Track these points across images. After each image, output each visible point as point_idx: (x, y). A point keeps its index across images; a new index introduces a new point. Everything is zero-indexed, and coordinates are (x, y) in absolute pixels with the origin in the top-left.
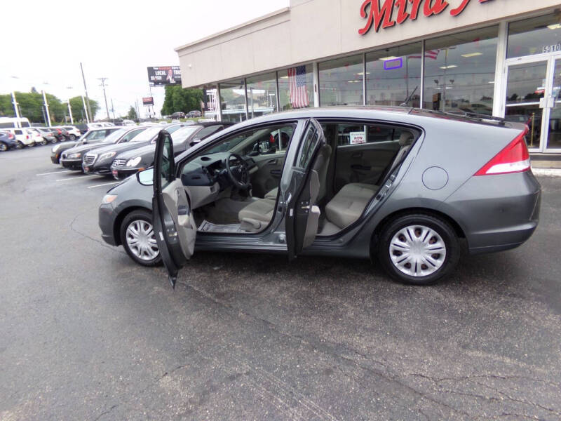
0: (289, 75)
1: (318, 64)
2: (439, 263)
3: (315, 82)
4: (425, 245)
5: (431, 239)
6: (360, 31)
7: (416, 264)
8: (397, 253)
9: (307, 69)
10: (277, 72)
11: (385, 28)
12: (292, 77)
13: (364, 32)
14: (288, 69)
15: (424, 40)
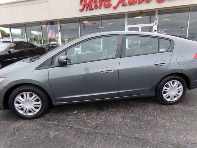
0: (47, 25)
1: (60, 21)
3: (59, 28)
6: (80, 10)
9: (55, 23)
10: (41, 23)
11: (90, 10)
12: (48, 26)
13: (81, 10)
14: (46, 22)
15: (101, 16)
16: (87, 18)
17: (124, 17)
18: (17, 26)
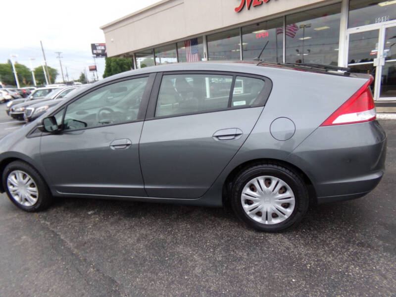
0: (186, 46)
1: (207, 36)
2: (289, 211)
3: (205, 51)
4: (275, 194)
5: (281, 189)
6: (236, 9)
7: (267, 212)
8: (249, 202)
9: (198, 40)
10: (177, 43)
11: (255, 6)
12: (188, 47)
13: (239, 10)
14: (185, 41)
15: (285, 16)
16: (258, 24)
17: (338, 11)
18: (145, 52)
